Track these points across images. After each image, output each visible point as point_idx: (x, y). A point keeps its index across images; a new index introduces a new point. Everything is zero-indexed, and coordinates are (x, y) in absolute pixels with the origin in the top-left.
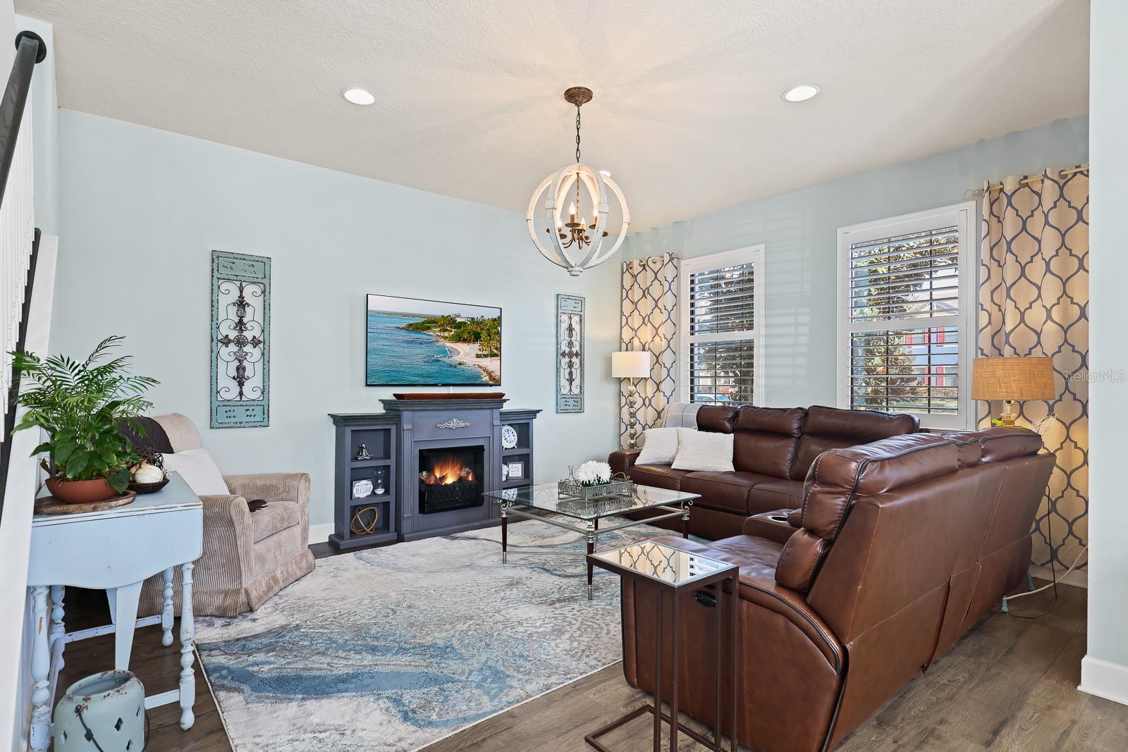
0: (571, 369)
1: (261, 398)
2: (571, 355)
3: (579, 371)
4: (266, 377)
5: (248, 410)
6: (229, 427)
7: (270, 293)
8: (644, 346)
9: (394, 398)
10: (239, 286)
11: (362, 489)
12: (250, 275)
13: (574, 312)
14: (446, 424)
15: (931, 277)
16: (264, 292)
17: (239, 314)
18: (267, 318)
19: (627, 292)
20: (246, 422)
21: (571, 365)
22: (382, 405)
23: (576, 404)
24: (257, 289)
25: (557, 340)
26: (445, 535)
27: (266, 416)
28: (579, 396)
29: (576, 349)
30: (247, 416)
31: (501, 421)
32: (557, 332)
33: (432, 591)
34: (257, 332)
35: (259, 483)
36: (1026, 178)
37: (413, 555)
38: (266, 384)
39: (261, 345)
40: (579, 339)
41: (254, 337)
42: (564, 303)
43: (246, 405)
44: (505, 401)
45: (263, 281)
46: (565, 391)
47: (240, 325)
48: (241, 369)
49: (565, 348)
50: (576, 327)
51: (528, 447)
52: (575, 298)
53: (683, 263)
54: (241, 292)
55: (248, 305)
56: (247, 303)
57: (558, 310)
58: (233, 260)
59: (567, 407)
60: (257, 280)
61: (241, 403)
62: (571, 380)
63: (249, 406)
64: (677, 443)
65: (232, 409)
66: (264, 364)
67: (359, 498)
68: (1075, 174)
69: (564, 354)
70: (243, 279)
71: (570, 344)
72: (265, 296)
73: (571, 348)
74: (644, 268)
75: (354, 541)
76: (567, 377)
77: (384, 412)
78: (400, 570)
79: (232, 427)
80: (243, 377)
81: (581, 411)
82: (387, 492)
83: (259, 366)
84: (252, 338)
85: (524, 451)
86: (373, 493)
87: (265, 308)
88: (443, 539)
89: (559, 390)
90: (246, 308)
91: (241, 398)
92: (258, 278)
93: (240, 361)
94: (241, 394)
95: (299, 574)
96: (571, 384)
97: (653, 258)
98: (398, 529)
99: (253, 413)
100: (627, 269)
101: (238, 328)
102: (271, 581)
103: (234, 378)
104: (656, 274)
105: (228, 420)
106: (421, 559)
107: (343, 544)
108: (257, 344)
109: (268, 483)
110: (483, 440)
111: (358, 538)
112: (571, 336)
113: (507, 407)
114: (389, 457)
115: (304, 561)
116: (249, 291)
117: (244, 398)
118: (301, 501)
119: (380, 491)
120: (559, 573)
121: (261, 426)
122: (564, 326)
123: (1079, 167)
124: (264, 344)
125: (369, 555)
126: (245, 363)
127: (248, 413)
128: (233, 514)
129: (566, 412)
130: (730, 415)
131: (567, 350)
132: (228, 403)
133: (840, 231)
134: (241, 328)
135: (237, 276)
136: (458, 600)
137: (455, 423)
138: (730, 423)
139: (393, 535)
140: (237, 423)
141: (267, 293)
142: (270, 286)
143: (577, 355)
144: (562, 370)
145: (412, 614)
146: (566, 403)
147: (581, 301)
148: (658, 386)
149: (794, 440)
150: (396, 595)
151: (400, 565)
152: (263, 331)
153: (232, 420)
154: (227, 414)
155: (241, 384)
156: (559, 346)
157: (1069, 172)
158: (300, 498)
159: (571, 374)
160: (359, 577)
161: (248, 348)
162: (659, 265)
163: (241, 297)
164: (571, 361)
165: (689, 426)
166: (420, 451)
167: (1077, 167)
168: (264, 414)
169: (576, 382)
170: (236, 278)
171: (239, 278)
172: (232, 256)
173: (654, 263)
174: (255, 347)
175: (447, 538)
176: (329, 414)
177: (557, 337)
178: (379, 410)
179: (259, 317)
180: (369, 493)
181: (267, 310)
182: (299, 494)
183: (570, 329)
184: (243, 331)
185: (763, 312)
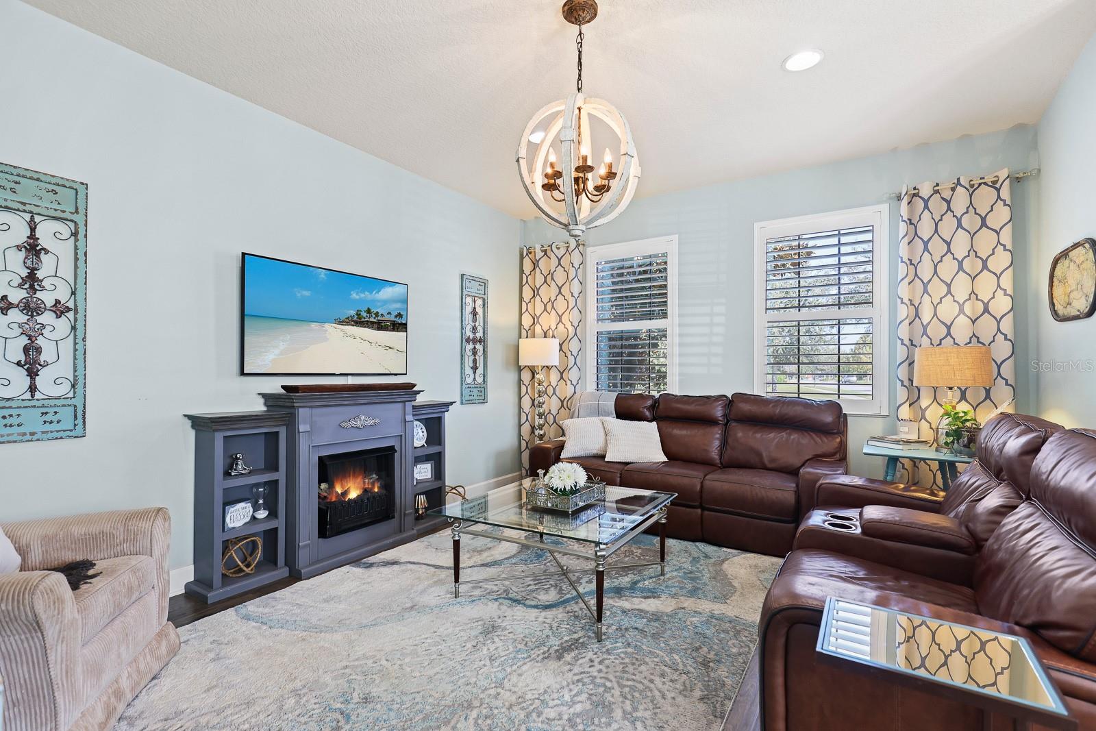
0: (475, 356)
1: (71, 395)
2: (475, 341)
3: (482, 358)
4: (80, 362)
5: (46, 413)
6: (9, 442)
7: (86, 236)
8: (545, 334)
9: (283, 391)
10: (28, 220)
11: (239, 516)
12: (50, 206)
13: (478, 295)
14: (353, 423)
15: (799, 277)
16: (75, 234)
17: (29, 263)
18: (81, 272)
19: (527, 278)
20: (43, 432)
21: (474, 352)
22: (262, 401)
23: (480, 394)
24: (64, 230)
25: (462, 325)
26: (355, 562)
27: (80, 421)
28: (482, 386)
29: (479, 335)
30: (45, 422)
31: (413, 415)
32: (462, 314)
33: (384, 662)
34: (63, 295)
35: (77, 531)
36: (938, 185)
37: (326, 601)
38: (80, 373)
39: (71, 315)
40: (482, 324)
41: (58, 302)
42: (468, 285)
43: (43, 406)
44: (419, 392)
45: (74, 217)
46: (469, 380)
47: (31, 280)
48: (31, 350)
49: (469, 334)
50: (480, 311)
51: (440, 444)
52: (479, 280)
53: (589, 250)
54: (33, 230)
55: (47, 252)
56: (43, 249)
57: (462, 292)
58: (17, 179)
59: (471, 398)
60: (62, 215)
61: (34, 403)
62: (475, 368)
63: (49, 408)
64: (602, 434)
65: (15, 412)
66: (75, 344)
67: (234, 528)
68: (980, 184)
69: (468, 341)
70: (36, 210)
71: (474, 329)
72: (76, 240)
73: (474, 333)
74: (546, 254)
75: (228, 588)
76: (471, 365)
77: (265, 409)
78: (318, 629)
79: (15, 442)
80: (37, 362)
81: (484, 401)
82: (273, 514)
83: (67, 347)
84: (54, 302)
85: (434, 449)
86: (254, 518)
87: (76, 259)
88: (354, 569)
89: (464, 380)
90: (42, 256)
91: (33, 396)
92: (64, 212)
93: (30, 337)
94: (33, 389)
95: (156, 668)
96: (475, 373)
97: (557, 244)
98: (290, 561)
99: (55, 419)
100: (527, 254)
101: (27, 286)
102: (113, 699)
103: (19, 364)
104: (559, 260)
105: (9, 430)
106: (342, 606)
107: (213, 596)
108: (62, 313)
109: (95, 529)
110: (394, 439)
111: (232, 584)
112: (474, 320)
113: (420, 399)
114: (276, 469)
115: (164, 643)
116: (45, 231)
117: (37, 395)
118: (156, 552)
119: (262, 514)
120: (533, 603)
121: (70, 437)
122: (468, 309)
123: (983, 178)
124: (76, 312)
125: (260, 610)
126: (40, 341)
127: (47, 418)
128: (40, 607)
129: (471, 402)
130: (649, 403)
131: (472, 336)
132: (8, 404)
133: (757, 226)
134: (32, 287)
135: (24, 204)
136: (431, 672)
137: (363, 421)
138: (650, 411)
139: (283, 572)
140: (24, 434)
141: (81, 236)
142: (86, 225)
143: (480, 341)
144: (466, 357)
145: (376, 714)
146: (471, 393)
147: (484, 283)
148: (562, 374)
149: (720, 426)
150: (335, 678)
151: (314, 620)
152: (73, 293)
153: (15, 430)
154: (6, 421)
155: (32, 374)
156: (464, 331)
157: (976, 182)
158: (155, 547)
159: (475, 361)
160: (258, 653)
161: (47, 318)
162: (562, 251)
163: (32, 236)
164: (475, 348)
165: (608, 415)
166: (320, 459)
167: (981, 179)
168: (76, 417)
169: (480, 371)
170: (21, 207)
171: (28, 208)
172: (15, 171)
173: (558, 248)
174: (58, 317)
175: (359, 566)
176: (185, 416)
177: (462, 322)
178: (259, 407)
179: (67, 270)
180: (248, 519)
181: (81, 263)
182: (154, 542)
183: (474, 313)
184: (35, 291)
185: (676, 301)
